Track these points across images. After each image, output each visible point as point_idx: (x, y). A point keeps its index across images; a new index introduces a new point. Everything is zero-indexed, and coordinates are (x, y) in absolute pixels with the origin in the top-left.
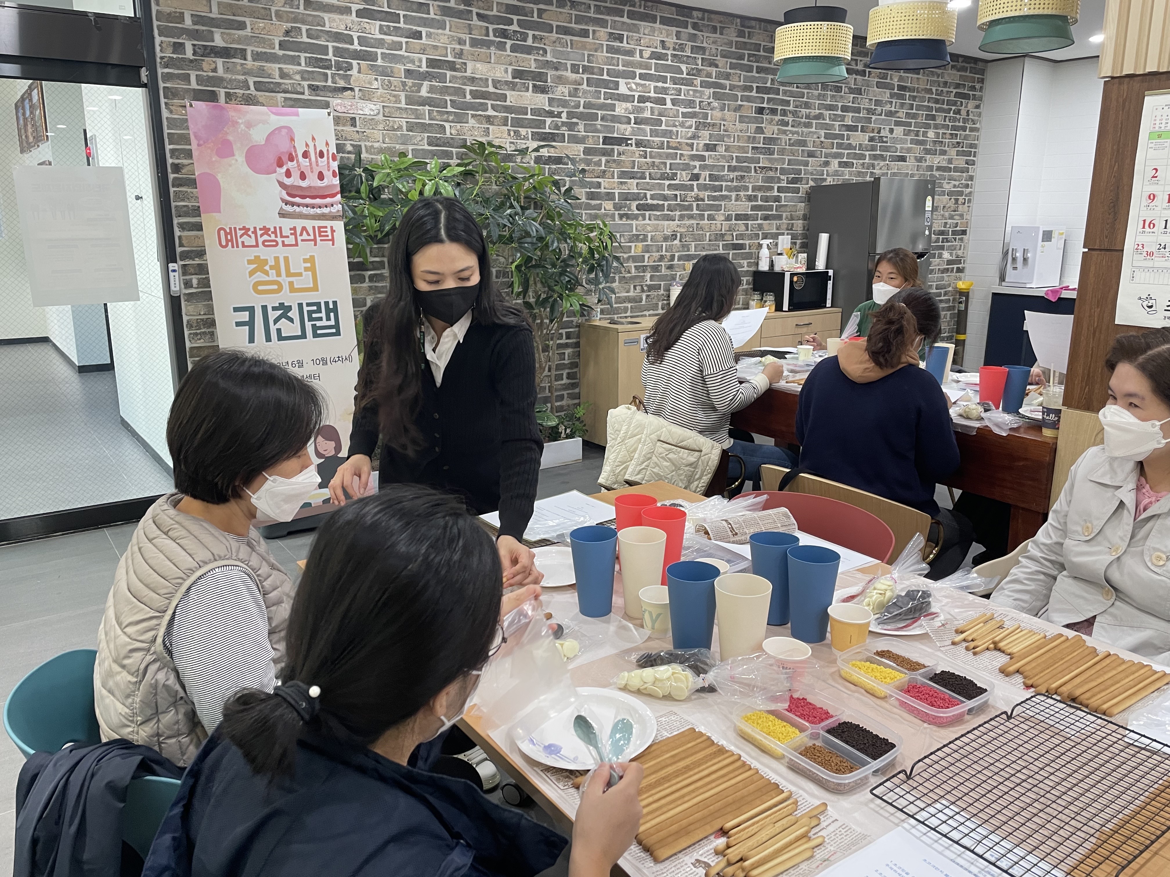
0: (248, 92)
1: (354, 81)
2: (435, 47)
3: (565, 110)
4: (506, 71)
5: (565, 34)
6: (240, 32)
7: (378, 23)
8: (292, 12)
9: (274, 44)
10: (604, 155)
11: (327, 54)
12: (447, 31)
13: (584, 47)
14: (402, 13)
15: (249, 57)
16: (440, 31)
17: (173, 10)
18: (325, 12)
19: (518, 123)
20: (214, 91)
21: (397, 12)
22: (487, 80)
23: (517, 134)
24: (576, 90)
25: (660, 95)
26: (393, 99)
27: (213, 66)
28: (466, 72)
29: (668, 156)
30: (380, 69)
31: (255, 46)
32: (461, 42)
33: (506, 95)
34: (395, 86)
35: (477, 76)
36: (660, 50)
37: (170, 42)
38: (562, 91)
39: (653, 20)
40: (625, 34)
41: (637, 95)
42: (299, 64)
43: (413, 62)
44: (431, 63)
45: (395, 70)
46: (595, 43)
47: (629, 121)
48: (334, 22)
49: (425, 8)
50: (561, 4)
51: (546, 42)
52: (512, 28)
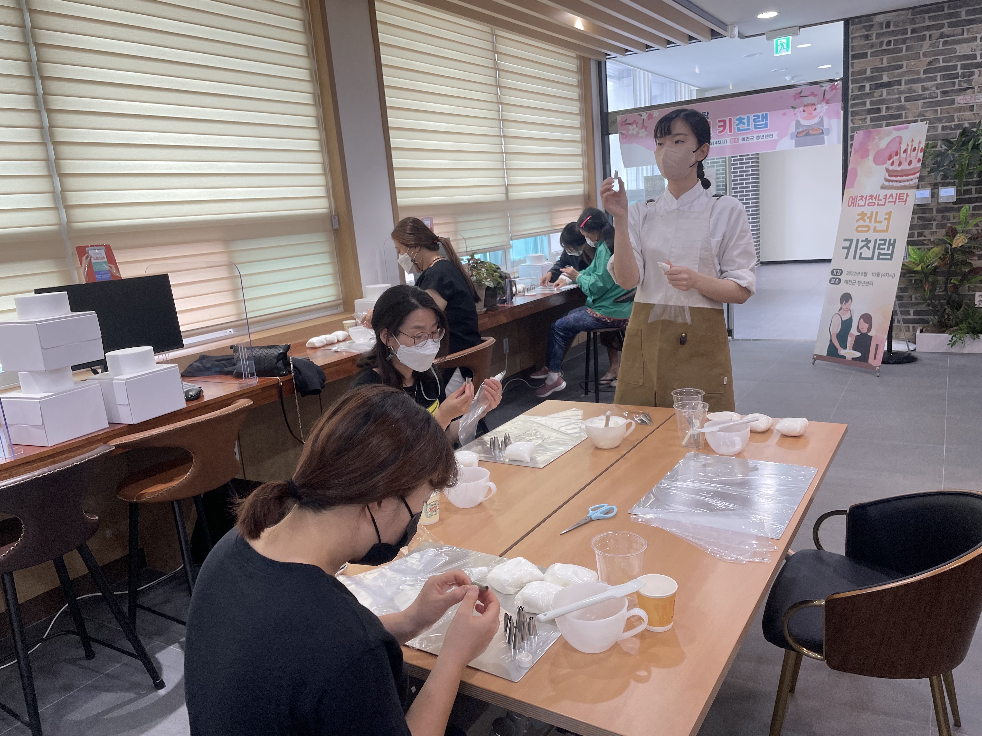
0: (901, 104)
1: (975, 82)
6: (900, 71)
8: (933, 51)
9: (920, 72)
11: (956, 70)
15: (903, 84)
17: (861, 69)
18: (957, 44)
27: (880, 93)
31: (907, 76)
37: (857, 86)
48: (963, 49)
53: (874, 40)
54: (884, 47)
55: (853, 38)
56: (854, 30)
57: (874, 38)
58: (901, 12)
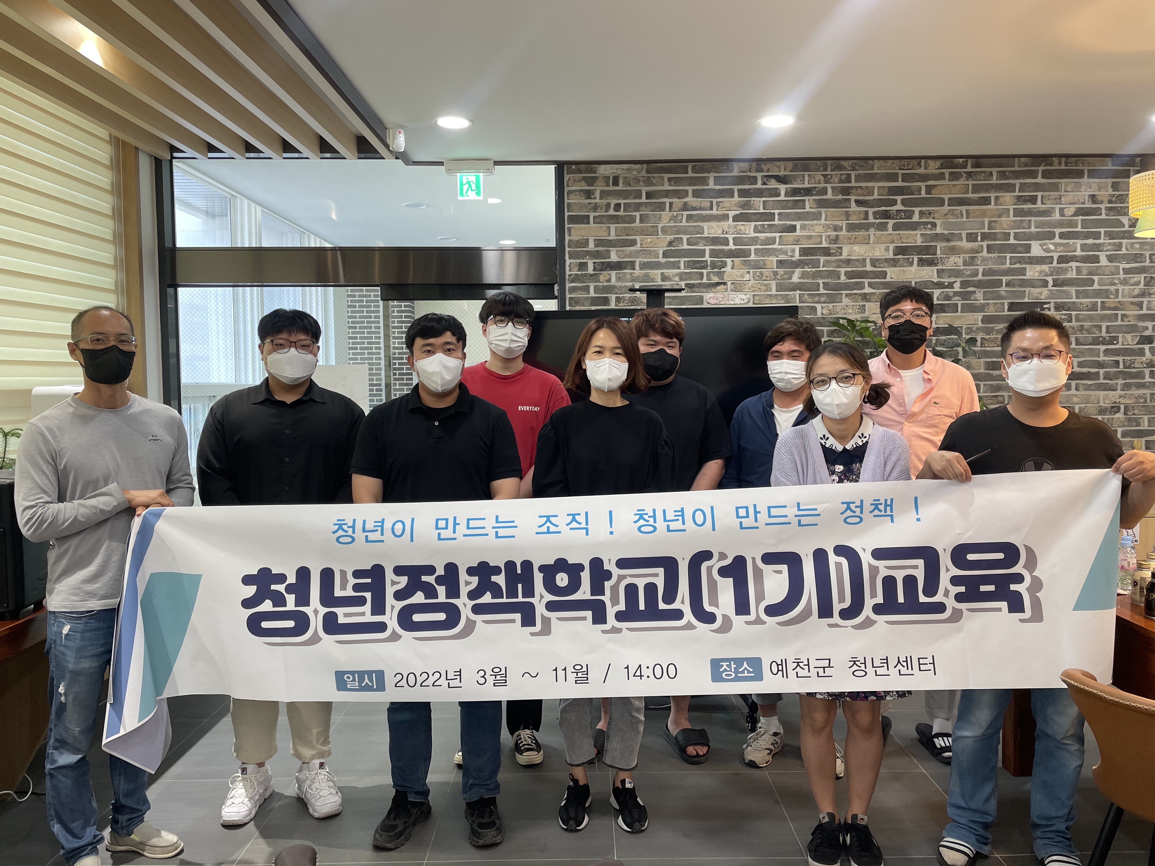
1: (727, 276)
2: (809, 237)
3: (959, 280)
4: (887, 249)
5: (960, 205)
6: (632, 248)
7: (753, 224)
8: (674, 226)
9: (659, 254)
11: (704, 256)
12: (823, 221)
13: (984, 214)
14: (777, 212)
15: (637, 267)
16: (815, 222)
17: (581, 238)
18: (704, 221)
20: (607, 297)
21: (772, 211)
22: (864, 260)
24: (973, 258)
25: (1091, 253)
26: (765, 288)
27: (608, 277)
28: (841, 254)
29: (1103, 318)
30: (753, 263)
31: (642, 258)
32: (836, 228)
33: (885, 273)
34: (767, 277)
35: (853, 258)
36: (1089, 205)
37: (576, 263)
38: (955, 261)
39: (1080, 174)
40: (1039, 194)
41: (1056, 256)
42: (679, 268)
43: (785, 253)
44: (804, 252)
45: (767, 263)
46: (998, 210)
47: (1045, 284)
48: (712, 229)
49: (801, 204)
50: (954, 177)
51: (936, 216)
52: (894, 208)
53: (597, 201)
54: (612, 212)
55: (569, 192)
57: (598, 197)
58: (633, 166)
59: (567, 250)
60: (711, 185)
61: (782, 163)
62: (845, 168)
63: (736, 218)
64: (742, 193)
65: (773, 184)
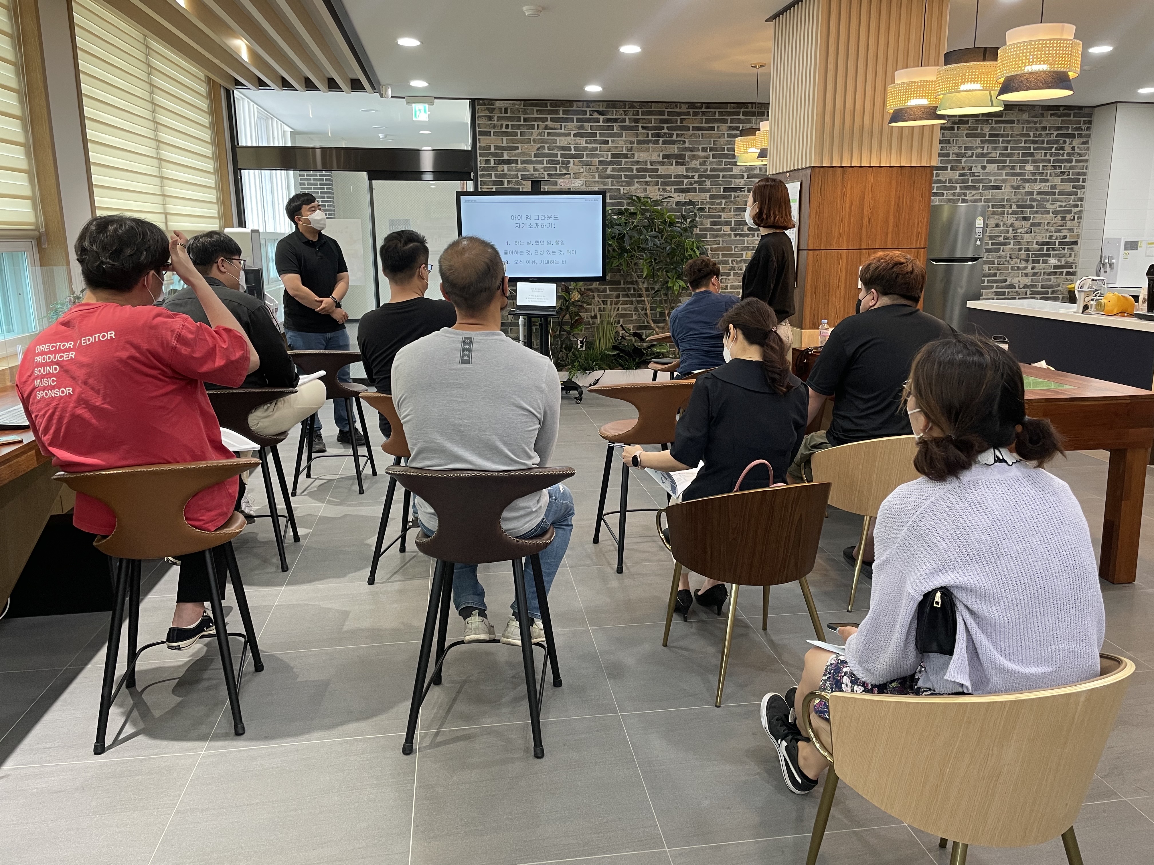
0: (518, 179)
1: (571, 169)
2: (616, 147)
3: (697, 174)
4: (659, 155)
5: (698, 130)
6: (516, 151)
7: (585, 139)
8: (540, 139)
9: (531, 155)
10: (724, 198)
11: (557, 157)
12: (624, 138)
13: (711, 136)
14: (598, 132)
15: (519, 162)
16: (619, 139)
17: (486, 145)
18: (557, 136)
19: (665, 184)
20: (502, 180)
21: (595, 132)
22: (647, 161)
23: (665, 190)
24: (705, 162)
26: (592, 176)
27: (502, 169)
28: (634, 158)
30: (585, 162)
31: (522, 157)
32: (632, 143)
33: (658, 169)
34: (593, 170)
35: (640, 160)
37: (484, 159)
38: (695, 163)
42: (543, 164)
43: (603, 156)
44: (613, 156)
45: (593, 162)
46: (718, 134)
47: (742, 177)
48: (562, 141)
49: (611, 128)
50: (695, 114)
51: (686, 136)
52: (663, 131)
53: (495, 122)
54: (504, 129)
55: (479, 117)
56: (480, 111)
57: (496, 120)
58: (515, 102)
59: (478, 151)
60: (561, 115)
61: (601, 104)
62: (636, 108)
63: (575, 135)
64: (579, 120)
65: (596, 115)
